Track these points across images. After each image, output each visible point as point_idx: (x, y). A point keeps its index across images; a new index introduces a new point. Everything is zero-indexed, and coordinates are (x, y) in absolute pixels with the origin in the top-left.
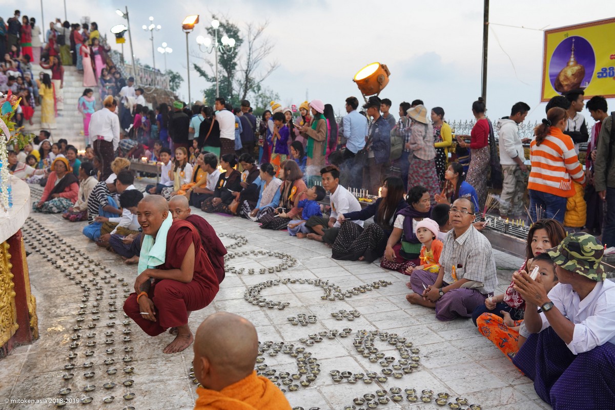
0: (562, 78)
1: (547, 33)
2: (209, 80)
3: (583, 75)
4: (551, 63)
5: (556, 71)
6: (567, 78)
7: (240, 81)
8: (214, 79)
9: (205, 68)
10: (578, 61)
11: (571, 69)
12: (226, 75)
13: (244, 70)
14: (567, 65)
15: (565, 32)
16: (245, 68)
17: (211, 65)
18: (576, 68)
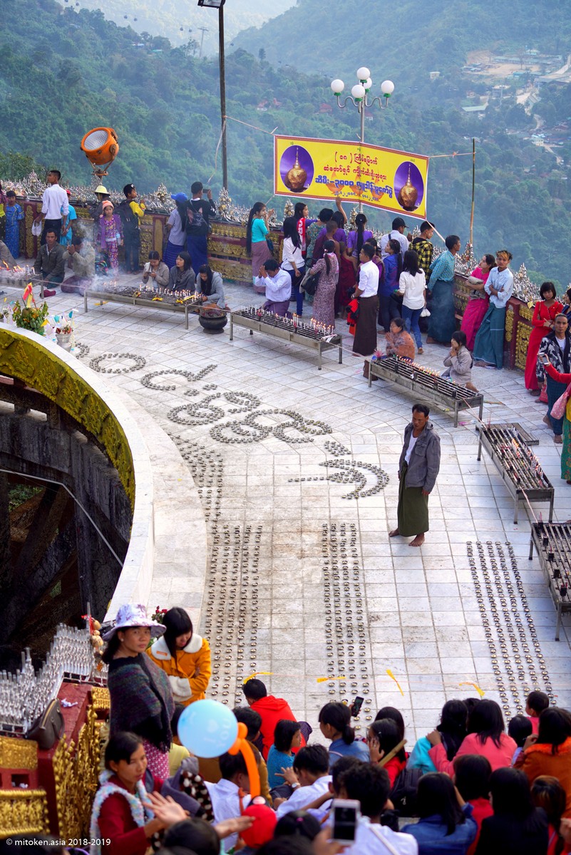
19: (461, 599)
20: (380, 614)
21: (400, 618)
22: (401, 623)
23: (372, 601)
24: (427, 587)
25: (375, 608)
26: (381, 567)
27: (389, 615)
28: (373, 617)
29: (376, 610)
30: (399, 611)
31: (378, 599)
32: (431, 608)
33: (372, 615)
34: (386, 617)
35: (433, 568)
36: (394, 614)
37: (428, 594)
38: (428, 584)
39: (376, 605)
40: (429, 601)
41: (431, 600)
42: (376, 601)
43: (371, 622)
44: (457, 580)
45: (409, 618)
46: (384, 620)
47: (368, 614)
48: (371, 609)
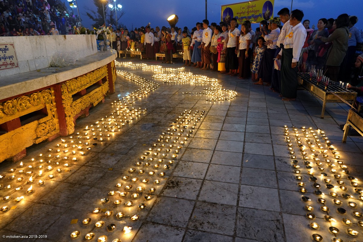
0: (225, 19)
1: (222, 6)
2: (94, 20)
5: (224, 17)
7: (108, 21)
8: (96, 20)
9: (92, 15)
10: (229, 14)
12: (102, 17)
13: (109, 15)
14: (227, 15)
15: (226, 6)
16: (110, 14)
17: (95, 13)
18: (229, 16)
19: (277, 173)
20: (183, 180)
21: (201, 188)
22: (198, 196)
23: (183, 164)
24: (243, 156)
27: (190, 183)
28: (172, 182)
29: (181, 174)
30: (204, 179)
31: (190, 163)
32: (241, 180)
33: (173, 180)
34: (186, 185)
35: (252, 141)
36: (196, 183)
37: (242, 163)
38: (245, 154)
39: (184, 169)
40: (241, 172)
41: (243, 171)
42: (186, 165)
43: (166, 189)
44: (274, 153)
45: (211, 190)
46: (181, 188)
47: (169, 179)
48: (176, 173)
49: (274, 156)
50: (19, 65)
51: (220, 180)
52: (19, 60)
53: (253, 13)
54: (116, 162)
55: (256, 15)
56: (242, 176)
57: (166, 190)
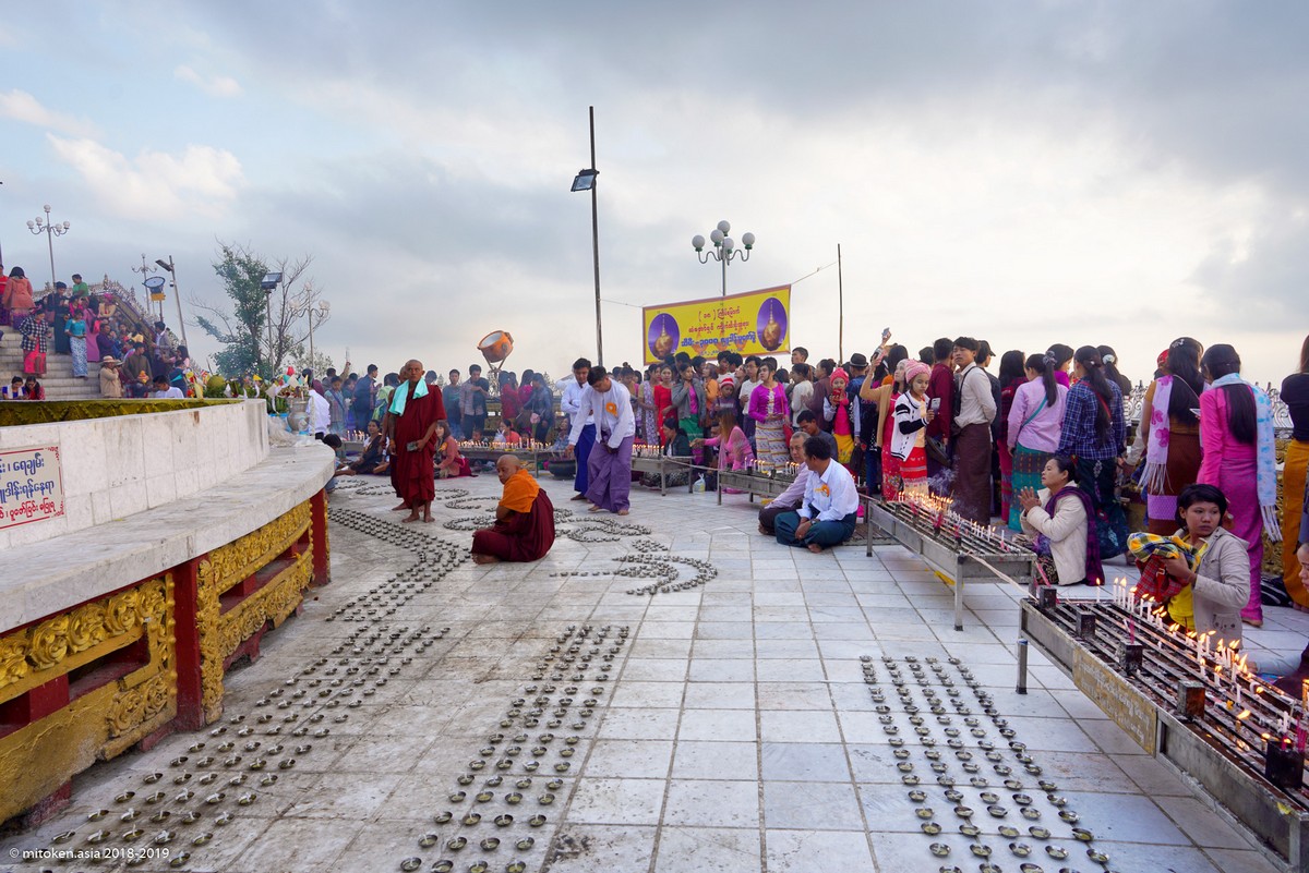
0: (657, 346)
1: (644, 309)
3: (673, 343)
4: (650, 334)
5: (653, 340)
6: (661, 346)
8: (231, 339)
10: (668, 333)
11: (664, 339)
14: (661, 336)
15: (657, 310)
18: (667, 338)
20: (599, 833)
21: (655, 850)
23: (592, 787)
24: (759, 751)
25: (586, 813)
26: (652, 704)
27: (622, 838)
28: (570, 842)
29: (591, 816)
30: (660, 825)
31: (612, 783)
32: (762, 817)
33: (571, 834)
34: (610, 844)
35: (779, 707)
36: (639, 836)
37: (760, 771)
38: (763, 746)
39: (596, 802)
40: (761, 795)
41: (766, 791)
42: (602, 789)
43: (554, 862)
44: (842, 736)
45: (684, 851)
46: (599, 855)
47: (557, 833)
48: (576, 815)
49: (844, 742)
50: (66, 507)
51: (707, 822)
52: (67, 494)
53: (732, 330)
54: (384, 797)
55: (741, 334)
56: (767, 806)
57: (556, 865)
